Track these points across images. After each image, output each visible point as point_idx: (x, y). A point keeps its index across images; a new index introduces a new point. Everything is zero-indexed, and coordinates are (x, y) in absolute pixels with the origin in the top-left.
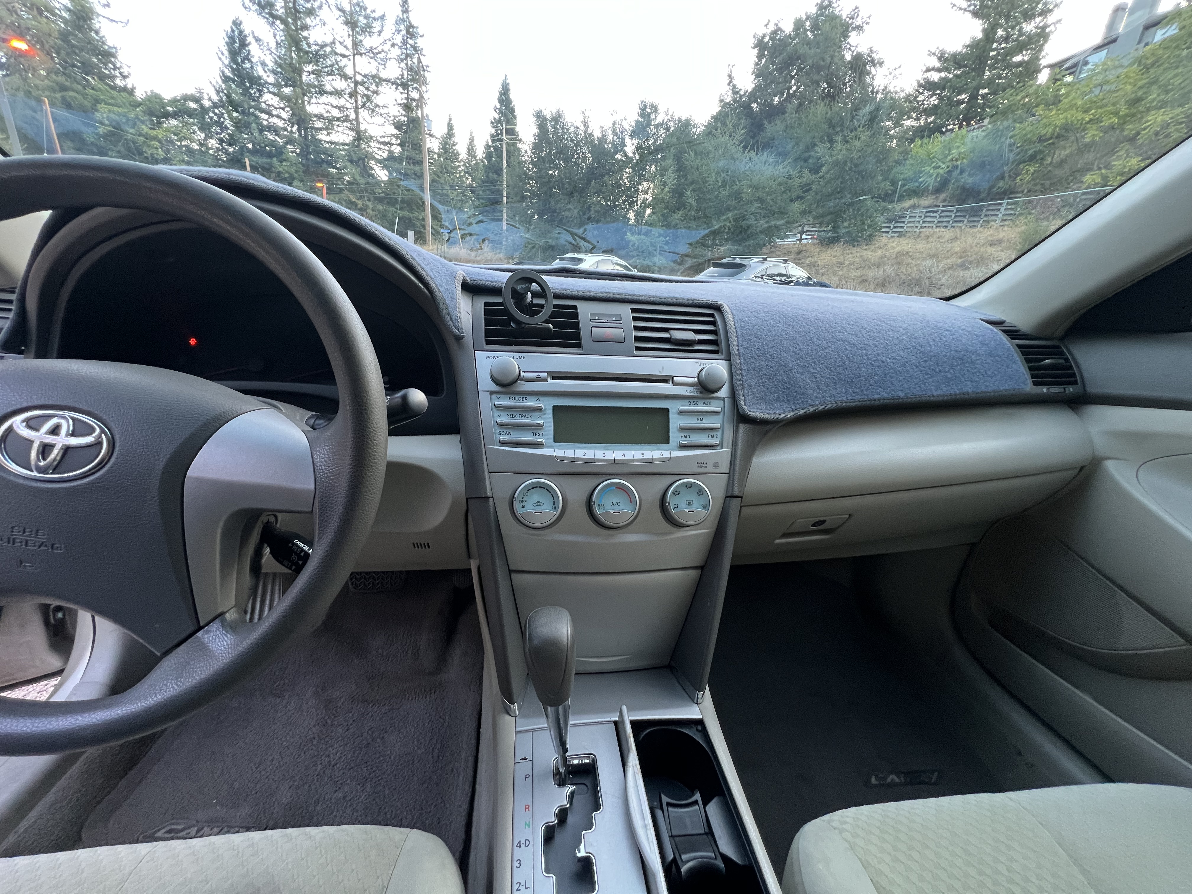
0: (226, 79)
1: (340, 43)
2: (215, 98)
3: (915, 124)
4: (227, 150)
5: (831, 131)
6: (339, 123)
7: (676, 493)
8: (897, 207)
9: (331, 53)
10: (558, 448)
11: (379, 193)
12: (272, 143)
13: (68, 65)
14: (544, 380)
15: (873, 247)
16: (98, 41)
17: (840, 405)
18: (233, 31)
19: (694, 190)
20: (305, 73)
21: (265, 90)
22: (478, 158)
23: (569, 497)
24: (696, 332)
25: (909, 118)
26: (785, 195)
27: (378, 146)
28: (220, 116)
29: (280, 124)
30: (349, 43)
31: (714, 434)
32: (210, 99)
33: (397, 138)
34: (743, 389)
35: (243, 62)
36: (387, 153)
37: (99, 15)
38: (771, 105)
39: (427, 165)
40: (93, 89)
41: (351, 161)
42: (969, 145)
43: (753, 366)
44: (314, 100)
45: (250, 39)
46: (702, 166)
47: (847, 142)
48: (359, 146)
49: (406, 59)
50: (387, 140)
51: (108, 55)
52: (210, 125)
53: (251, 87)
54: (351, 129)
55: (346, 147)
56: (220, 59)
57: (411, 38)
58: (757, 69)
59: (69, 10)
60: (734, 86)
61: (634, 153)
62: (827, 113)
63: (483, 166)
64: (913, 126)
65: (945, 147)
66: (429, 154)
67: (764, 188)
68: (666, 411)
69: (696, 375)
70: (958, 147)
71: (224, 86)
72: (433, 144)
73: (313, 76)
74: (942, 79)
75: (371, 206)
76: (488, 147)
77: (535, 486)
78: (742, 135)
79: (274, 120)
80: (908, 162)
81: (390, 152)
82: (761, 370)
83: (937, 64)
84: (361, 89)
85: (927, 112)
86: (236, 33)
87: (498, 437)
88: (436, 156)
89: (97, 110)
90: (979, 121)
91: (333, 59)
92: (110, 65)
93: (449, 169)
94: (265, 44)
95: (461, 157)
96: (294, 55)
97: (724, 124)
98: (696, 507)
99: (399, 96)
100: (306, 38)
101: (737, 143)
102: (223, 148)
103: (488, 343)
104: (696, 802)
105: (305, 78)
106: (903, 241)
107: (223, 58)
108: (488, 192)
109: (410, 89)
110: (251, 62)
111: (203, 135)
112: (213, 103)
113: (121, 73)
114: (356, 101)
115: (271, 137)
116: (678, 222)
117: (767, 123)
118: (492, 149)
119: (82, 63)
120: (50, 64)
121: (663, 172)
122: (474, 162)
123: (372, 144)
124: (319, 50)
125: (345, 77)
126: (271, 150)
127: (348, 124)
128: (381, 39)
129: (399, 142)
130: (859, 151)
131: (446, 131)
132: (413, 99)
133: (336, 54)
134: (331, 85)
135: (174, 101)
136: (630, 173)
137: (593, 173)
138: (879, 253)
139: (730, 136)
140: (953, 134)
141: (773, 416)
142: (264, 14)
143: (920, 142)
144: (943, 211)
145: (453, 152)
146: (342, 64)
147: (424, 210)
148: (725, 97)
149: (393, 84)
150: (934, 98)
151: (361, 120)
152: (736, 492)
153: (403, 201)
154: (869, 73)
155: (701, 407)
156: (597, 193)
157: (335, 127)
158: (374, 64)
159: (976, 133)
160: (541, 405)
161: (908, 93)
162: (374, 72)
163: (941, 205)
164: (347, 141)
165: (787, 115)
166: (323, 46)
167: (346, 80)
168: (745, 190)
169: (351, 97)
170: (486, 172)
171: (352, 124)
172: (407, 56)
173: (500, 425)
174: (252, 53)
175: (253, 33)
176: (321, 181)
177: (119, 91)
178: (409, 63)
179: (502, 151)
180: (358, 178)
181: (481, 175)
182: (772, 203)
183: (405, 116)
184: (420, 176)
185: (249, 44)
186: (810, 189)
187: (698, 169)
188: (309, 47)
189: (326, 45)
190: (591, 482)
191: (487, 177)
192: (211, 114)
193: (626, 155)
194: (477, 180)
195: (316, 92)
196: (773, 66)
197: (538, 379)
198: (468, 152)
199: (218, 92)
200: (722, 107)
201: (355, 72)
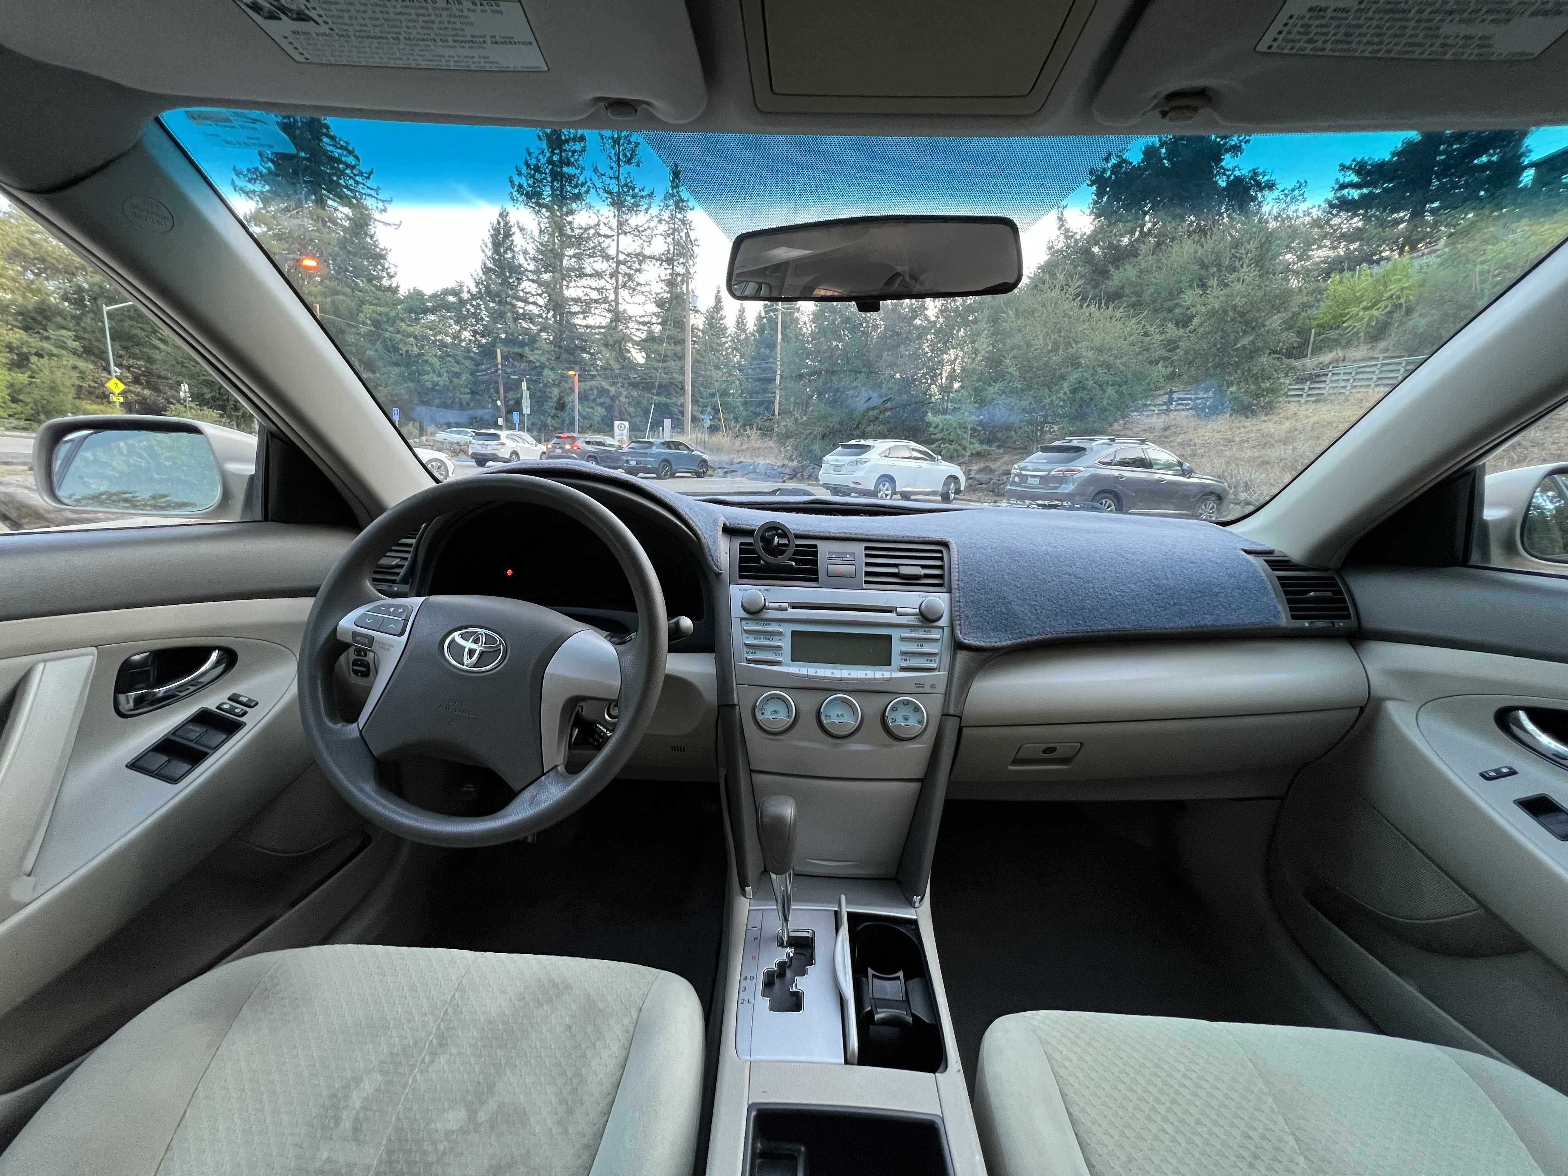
0: (487, 271)
1: (605, 224)
2: (474, 290)
3: (1332, 254)
4: (479, 342)
5: (1203, 272)
6: (596, 305)
7: (894, 709)
8: (1310, 363)
9: (594, 235)
10: (794, 666)
11: (635, 378)
12: (526, 331)
13: (341, 270)
14: (786, 610)
15: (1276, 418)
16: (371, 245)
17: (1061, 635)
18: (499, 223)
19: (1015, 357)
20: (566, 258)
21: (524, 278)
22: (748, 332)
23: (802, 708)
24: (924, 567)
25: (1320, 247)
26: (1140, 357)
27: (637, 327)
28: (477, 307)
29: (536, 310)
30: (614, 223)
31: (933, 658)
32: (469, 292)
33: (658, 316)
34: (960, 620)
35: (505, 252)
36: (645, 333)
37: (376, 220)
38: (1117, 248)
39: (689, 345)
40: (360, 291)
41: (606, 345)
42: (1417, 278)
43: (971, 598)
44: (572, 284)
45: (515, 229)
46: (1025, 326)
47: (1226, 285)
48: (616, 327)
49: (673, 233)
50: (646, 319)
51: (378, 257)
52: (465, 318)
53: (511, 277)
54: (609, 311)
55: (603, 330)
56: (483, 251)
57: (680, 213)
58: (1097, 209)
59: (350, 219)
60: (1067, 230)
61: (937, 317)
62: (1196, 252)
63: (754, 340)
64: (1329, 257)
65: (1378, 281)
66: (693, 332)
67: (1110, 349)
68: (889, 638)
69: (918, 606)
70: (1399, 280)
71: (484, 278)
72: (698, 321)
73: (574, 260)
74: (1363, 196)
75: (624, 393)
76: (760, 318)
77: (772, 697)
78: (1079, 287)
79: (531, 307)
80: (1322, 304)
81: (650, 332)
82: (979, 602)
83: (1355, 179)
84: (623, 269)
85: (1348, 238)
86: (502, 225)
87: (746, 655)
88: (700, 334)
89: (362, 312)
90: (1430, 243)
91: (596, 241)
92: (379, 267)
93: (715, 346)
94: (529, 233)
95: (729, 332)
96: (556, 241)
97: (1053, 276)
98: (912, 722)
99: (664, 272)
100: (570, 223)
101: (1071, 297)
102: (476, 340)
103: (741, 577)
104: (898, 978)
105: (565, 262)
106: (1323, 408)
107: (487, 250)
108: (758, 370)
109: (676, 263)
110: (514, 252)
111: (458, 328)
112: (472, 295)
113: (388, 274)
114: (617, 281)
115: (525, 325)
116: (994, 396)
117: (1113, 270)
118: (765, 320)
119: (355, 267)
120: (326, 270)
121: (973, 338)
122: (743, 337)
123: (630, 325)
124: (582, 234)
125: (607, 257)
126: (523, 339)
127: (606, 306)
128: (648, 216)
129: (660, 320)
130: (1245, 297)
131: (713, 304)
132: (679, 274)
133: (600, 235)
134: (592, 267)
135: (434, 296)
136: (932, 341)
137: (885, 344)
138: (1287, 425)
139: (1062, 290)
140: (1390, 263)
141: (988, 644)
142: (530, 204)
143: (1338, 277)
144: (1383, 365)
145: (720, 327)
146: (604, 245)
147: (683, 395)
148: (1056, 243)
149: (657, 260)
150: (1356, 219)
151: (620, 301)
152: (952, 711)
153: (660, 386)
154: (1254, 199)
155: (921, 634)
156: (892, 365)
157: (592, 310)
158: (639, 242)
159: (1425, 260)
160: (781, 630)
161: (1315, 217)
162: (638, 250)
163: (1381, 356)
164: (604, 324)
165: (1140, 258)
166: (586, 229)
167: (608, 261)
168: (1085, 354)
169: (611, 278)
170: (757, 346)
171: (610, 305)
172: (675, 230)
173: (747, 645)
174: (515, 243)
175: (518, 223)
176: (572, 369)
177: (384, 291)
178: (677, 237)
179: (777, 323)
180: (612, 362)
181: (750, 350)
182: (1122, 368)
183: (668, 292)
184: (680, 357)
185: (513, 234)
186: (1177, 347)
187: (1020, 331)
188: (573, 231)
189: (590, 228)
190: (819, 696)
191: (758, 353)
192: (469, 307)
193: (927, 318)
194: (746, 357)
195: (575, 276)
196: (1118, 203)
197: (780, 609)
198: (737, 326)
199: (477, 284)
200: (1053, 255)
201: (618, 251)
